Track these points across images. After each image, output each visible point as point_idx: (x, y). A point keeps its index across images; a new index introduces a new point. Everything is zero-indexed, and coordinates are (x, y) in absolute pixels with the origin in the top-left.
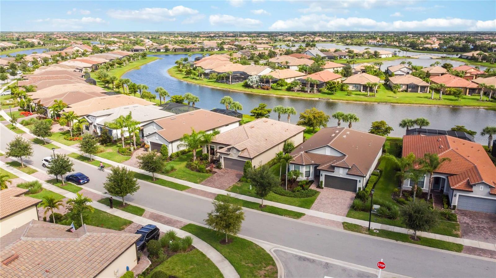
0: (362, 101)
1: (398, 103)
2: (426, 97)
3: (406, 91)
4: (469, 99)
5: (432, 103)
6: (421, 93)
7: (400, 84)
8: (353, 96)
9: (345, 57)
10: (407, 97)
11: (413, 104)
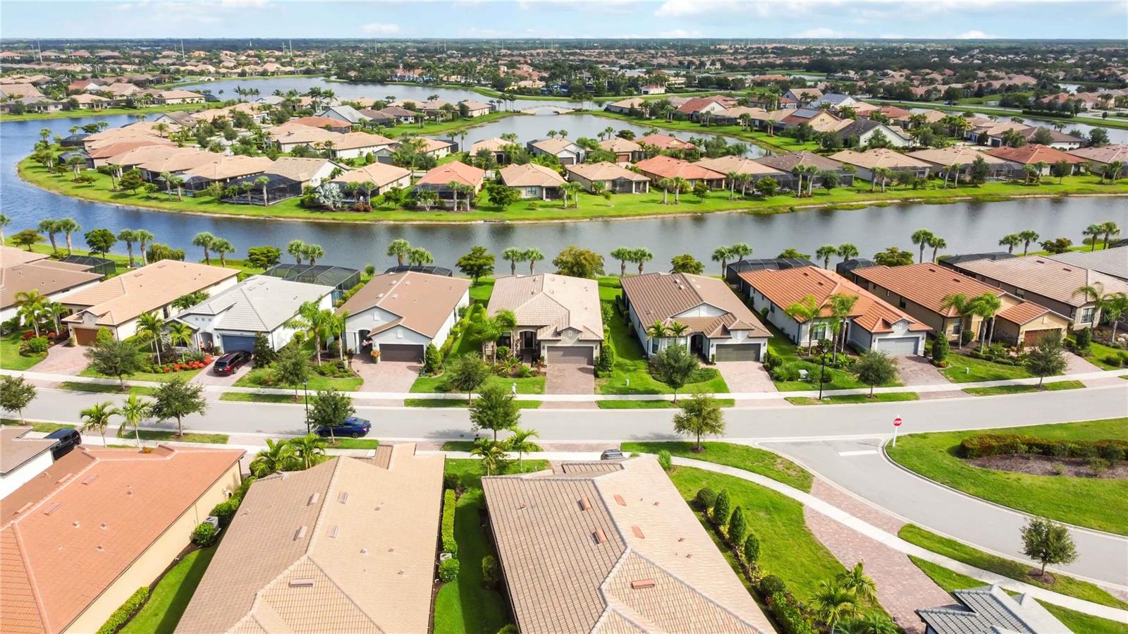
0: (562, 219)
2: (654, 201)
3: (616, 190)
4: (714, 198)
5: (670, 210)
6: (637, 193)
8: (540, 209)
9: (406, 120)
10: (627, 204)
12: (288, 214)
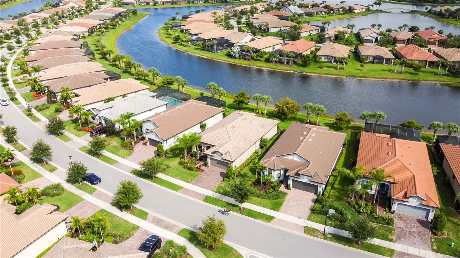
0: (332, 75)
1: (364, 77)
2: (390, 71)
3: (373, 62)
5: (394, 77)
7: (368, 56)
8: (325, 68)
9: (321, 13)
10: (373, 70)
11: (378, 78)
12: (219, 58)
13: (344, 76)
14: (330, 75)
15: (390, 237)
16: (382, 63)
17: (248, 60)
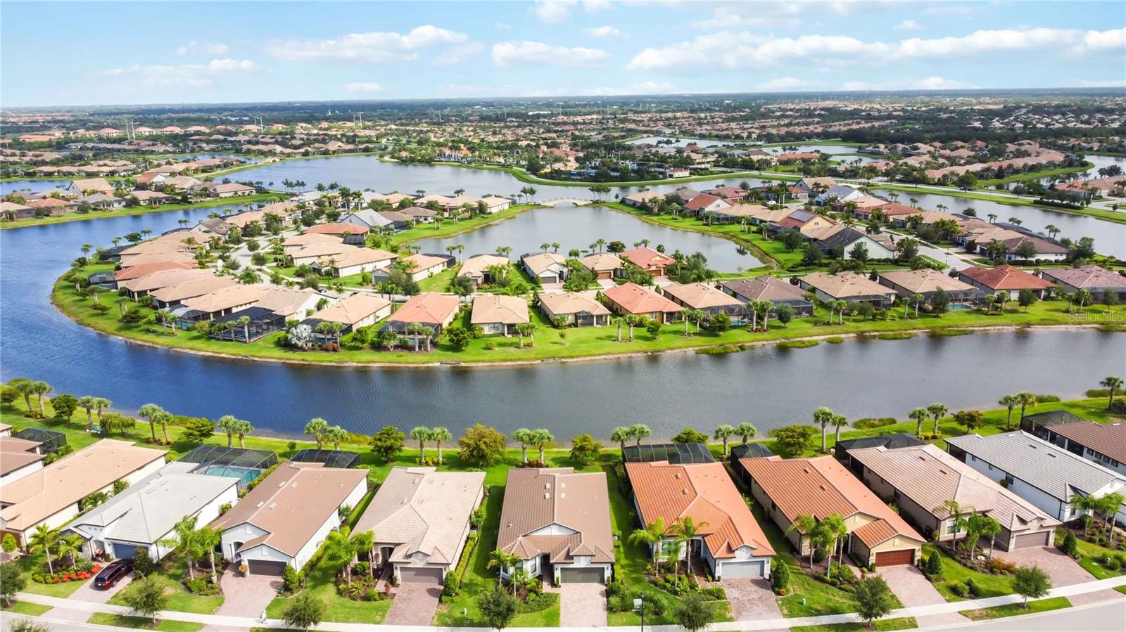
0: (514, 361)
1: (572, 357)
2: (609, 338)
3: (575, 325)
4: (670, 332)
5: (621, 350)
6: (598, 326)
7: (564, 314)
8: (497, 349)
9: (426, 219)
10: (582, 342)
11: (595, 355)
12: (263, 353)
13: (536, 359)
14: (511, 360)
15: (728, 615)
16: (591, 324)
17: (335, 350)
